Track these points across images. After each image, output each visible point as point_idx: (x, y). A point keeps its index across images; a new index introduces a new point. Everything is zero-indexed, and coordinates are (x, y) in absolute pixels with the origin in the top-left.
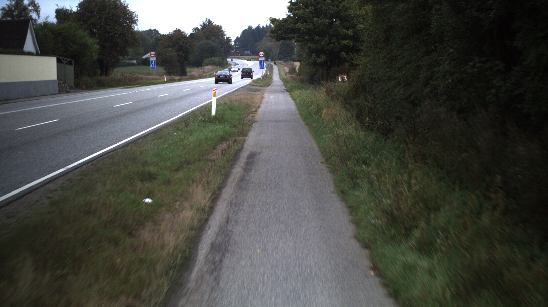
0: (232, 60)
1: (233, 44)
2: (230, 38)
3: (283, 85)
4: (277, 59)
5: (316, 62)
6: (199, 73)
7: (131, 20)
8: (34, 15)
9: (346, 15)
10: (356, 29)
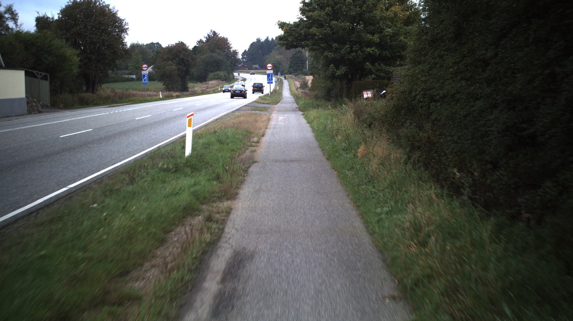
0: (239, 75)
1: (240, 57)
2: (236, 51)
3: (295, 102)
4: (288, 73)
5: (335, 74)
6: (202, 88)
7: (121, 29)
8: (11, 24)
9: (370, 17)
10: (383, 34)
